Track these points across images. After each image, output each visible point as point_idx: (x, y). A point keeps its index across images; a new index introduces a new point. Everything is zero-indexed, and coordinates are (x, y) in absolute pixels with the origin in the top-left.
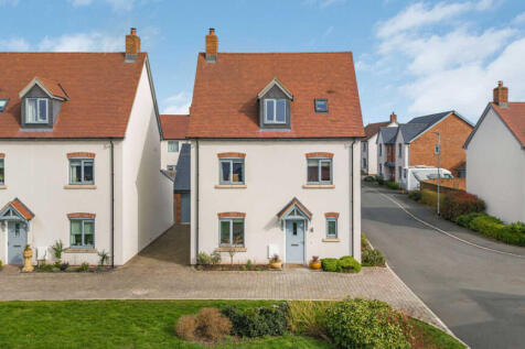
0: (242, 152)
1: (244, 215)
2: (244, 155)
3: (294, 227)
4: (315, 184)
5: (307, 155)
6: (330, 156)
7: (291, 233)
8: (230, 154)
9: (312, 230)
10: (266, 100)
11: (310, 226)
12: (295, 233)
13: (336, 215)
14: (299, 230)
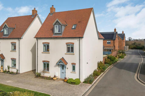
0: (48, 42)
1: (49, 62)
2: (49, 43)
3: (63, 67)
4: (69, 53)
5: (66, 43)
6: (73, 44)
7: (62, 69)
8: (46, 43)
9: (68, 68)
10: (55, 26)
11: (67, 67)
12: (63, 69)
13: (75, 64)
14: (64, 68)
